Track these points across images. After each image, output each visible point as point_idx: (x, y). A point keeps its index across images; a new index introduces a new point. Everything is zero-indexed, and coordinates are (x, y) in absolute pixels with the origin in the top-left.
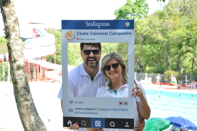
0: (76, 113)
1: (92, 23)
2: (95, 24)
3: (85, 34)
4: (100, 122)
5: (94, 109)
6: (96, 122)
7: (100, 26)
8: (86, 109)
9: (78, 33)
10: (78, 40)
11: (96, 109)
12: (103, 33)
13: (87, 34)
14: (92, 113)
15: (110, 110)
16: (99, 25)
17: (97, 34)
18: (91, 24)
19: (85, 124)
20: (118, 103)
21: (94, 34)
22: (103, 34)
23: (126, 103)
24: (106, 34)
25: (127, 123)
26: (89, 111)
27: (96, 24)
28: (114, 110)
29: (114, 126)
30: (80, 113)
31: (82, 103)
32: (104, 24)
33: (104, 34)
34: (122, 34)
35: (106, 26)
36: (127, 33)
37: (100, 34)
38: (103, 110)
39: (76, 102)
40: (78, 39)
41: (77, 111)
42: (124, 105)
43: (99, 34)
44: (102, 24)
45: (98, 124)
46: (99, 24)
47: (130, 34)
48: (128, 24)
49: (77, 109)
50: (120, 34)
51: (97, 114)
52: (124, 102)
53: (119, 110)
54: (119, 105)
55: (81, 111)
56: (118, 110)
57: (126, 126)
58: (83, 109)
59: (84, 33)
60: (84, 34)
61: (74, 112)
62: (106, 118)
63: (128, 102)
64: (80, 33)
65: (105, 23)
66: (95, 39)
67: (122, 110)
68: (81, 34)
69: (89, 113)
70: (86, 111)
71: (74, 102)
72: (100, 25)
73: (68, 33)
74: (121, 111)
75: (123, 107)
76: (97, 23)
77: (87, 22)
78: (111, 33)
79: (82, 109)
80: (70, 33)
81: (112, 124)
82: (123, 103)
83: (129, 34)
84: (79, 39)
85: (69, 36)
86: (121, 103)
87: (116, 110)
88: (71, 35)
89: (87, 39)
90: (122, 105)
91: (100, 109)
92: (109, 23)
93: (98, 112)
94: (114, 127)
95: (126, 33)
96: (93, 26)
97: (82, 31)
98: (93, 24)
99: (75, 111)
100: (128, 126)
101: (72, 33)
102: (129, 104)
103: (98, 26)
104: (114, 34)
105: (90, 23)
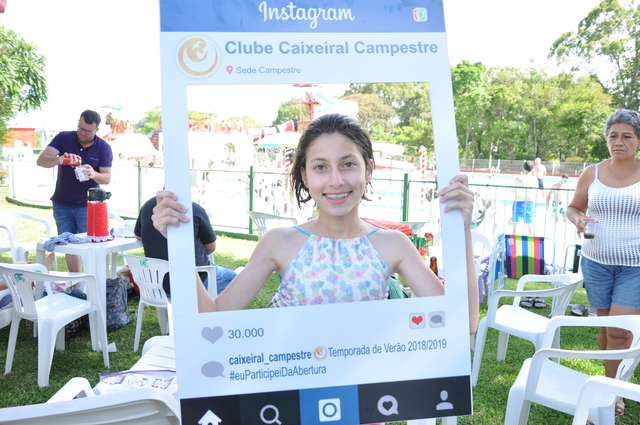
0: (233, 376)
1: (283, 9)
2: (295, 10)
3: (259, 49)
4: (337, 402)
5: (309, 354)
6: (322, 403)
7: (316, 21)
8: (277, 358)
9: (231, 47)
10: (230, 72)
11: (318, 351)
12: (331, 47)
13: (268, 49)
14: (305, 371)
15: (377, 350)
16: (312, 15)
17: (306, 49)
18: (280, 12)
19: (276, 420)
20: (408, 321)
21: (296, 50)
22: (329, 49)
23: (437, 319)
24: (342, 49)
25: (444, 395)
26: (292, 364)
27: (301, 13)
28: (390, 349)
29: (394, 410)
30: (254, 376)
31: (258, 332)
32: (332, 13)
33: (334, 49)
34: (403, 49)
35: (340, 18)
36: (420, 45)
37: (319, 49)
38: (346, 353)
39: (234, 334)
40: (230, 70)
41: (240, 369)
42: (431, 326)
43: (317, 49)
44: (324, 11)
45: (330, 410)
46: (312, 12)
47: (434, 48)
48: (421, 15)
49: (236, 361)
50: (395, 49)
51: (324, 371)
52: (431, 313)
53: (413, 346)
54: (412, 328)
55: (254, 367)
56: (408, 347)
57: (440, 407)
58: (266, 360)
59: (256, 46)
60: (256, 48)
61: (227, 372)
62: (359, 386)
63: (443, 312)
64: (236, 47)
65: (334, 10)
66: (298, 71)
67: (424, 345)
68: (242, 49)
69: (291, 373)
70: (276, 366)
71: (226, 334)
72: (316, 17)
73: (187, 46)
74: (420, 352)
75: (426, 332)
76: (303, 10)
77: (265, 3)
78: (359, 45)
79: (260, 359)
80: (197, 45)
81: (388, 406)
82: (427, 319)
83: (428, 48)
84: (235, 70)
85: (193, 57)
86: (417, 320)
87: (400, 348)
88: (200, 56)
89: (268, 71)
90: (424, 327)
91: (335, 353)
92: (349, 10)
93: (329, 362)
94: (394, 415)
95: (417, 48)
96: (288, 17)
97: (247, 38)
98: (288, 11)
99: (228, 369)
100: (449, 406)
101: (204, 46)
102: (447, 319)
103: (310, 21)
104: (372, 49)
105: (276, 9)
